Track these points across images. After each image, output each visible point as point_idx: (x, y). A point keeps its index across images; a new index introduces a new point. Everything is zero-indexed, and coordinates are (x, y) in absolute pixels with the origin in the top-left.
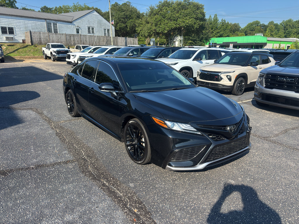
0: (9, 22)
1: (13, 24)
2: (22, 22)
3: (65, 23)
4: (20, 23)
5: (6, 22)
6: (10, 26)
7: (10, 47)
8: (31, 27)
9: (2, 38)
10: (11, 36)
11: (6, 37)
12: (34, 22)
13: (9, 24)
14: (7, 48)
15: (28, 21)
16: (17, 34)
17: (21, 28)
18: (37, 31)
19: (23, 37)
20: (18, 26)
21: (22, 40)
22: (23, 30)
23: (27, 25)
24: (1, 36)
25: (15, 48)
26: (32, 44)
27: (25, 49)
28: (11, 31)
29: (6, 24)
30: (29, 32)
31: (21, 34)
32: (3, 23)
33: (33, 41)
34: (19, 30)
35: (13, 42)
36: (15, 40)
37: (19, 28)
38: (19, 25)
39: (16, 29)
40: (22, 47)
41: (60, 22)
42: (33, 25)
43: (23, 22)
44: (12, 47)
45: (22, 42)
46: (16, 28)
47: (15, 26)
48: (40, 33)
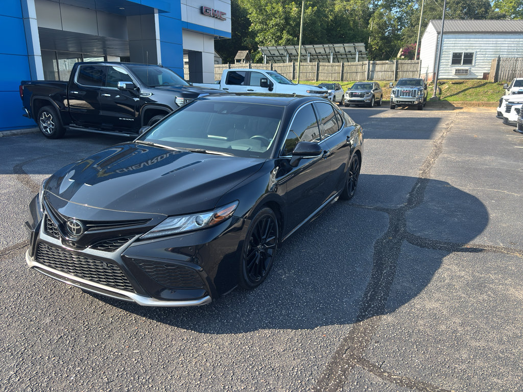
0: (469, 45)
1: (474, 48)
2: (491, 42)
4: (487, 45)
5: (464, 45)
6: (469, 51)
7: (455, 86)
8: (506, 50)
9: (450, 71)
10: (466, 67)
11: (456, 70)
12: (516, 40)
13: (468, 48)
14: (449, 88)
15: (503, 40)
16: (477, 64)
17: (488, 53)
18: (517, 56)
19: (486, 69)
20: (482, 50)
21: (484, 73)
22: (489, 56)
23: (499, 48)
24: (450, 69)
25: (463, 87)
26: (496, 80)
27: (478, 89)
28: (469, 59)
29: (463, 48)
30: (497, 59)
31: (484, 64)
32: (459, 47)
33: (499, 74)
34: (482, 56)
35: (467, 77)
36: (471, 74)
37: (484, 53)
38: (484, 48)
39: (477, 56)
40: (476, 85)
42: (513, 45)
43: (494, 42)
44: (458, 85)
45: (482, 77)
46: (478, 53)
47: (478, 50)
48: (517, 60)
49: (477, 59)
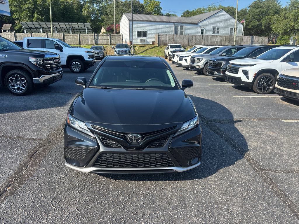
0: (144, 27)
1: (146, 29)
2: (154, 26)
3: (191, 25)
4: (152, 28)
5: (142, 27)
6: (144, 30)
7: (141, 48)
8: (160, 30)
9: (137, 40)
10: (144, 38)
11: (140, 40)
12: (164, 25)
13: (144, 29)
14: (139, 49)
15: (159, 25)
16: (149, 37)
17: (153, 31)
18: (165, 33)
19: (153, 39)
20: (150, 30)
21: (152, 42)
22: (154, 33)
23: (157, 29)
24: (137, 39)
25: (145, 49)
26: (159, 45)
27: (152, 49)
28: (145, 34)
29: (142, 28)
30: (158, 35)
31: (152, 37)
32: (140, 28)
33: (160, 42)
34: (151, 33)
35: (145, 44)
36: (147, 42)
37: (151, 31)
38: (151, 29)
39: (149, 33)
40: (150, 48)
41: (186, 24)
42: (163, 28)
43: (155, 26)
44: (143, 48)
45: (152, 43)
46: (149, 31)
47: (148, 30)
48: (166, 35)
49: (148, 34)
